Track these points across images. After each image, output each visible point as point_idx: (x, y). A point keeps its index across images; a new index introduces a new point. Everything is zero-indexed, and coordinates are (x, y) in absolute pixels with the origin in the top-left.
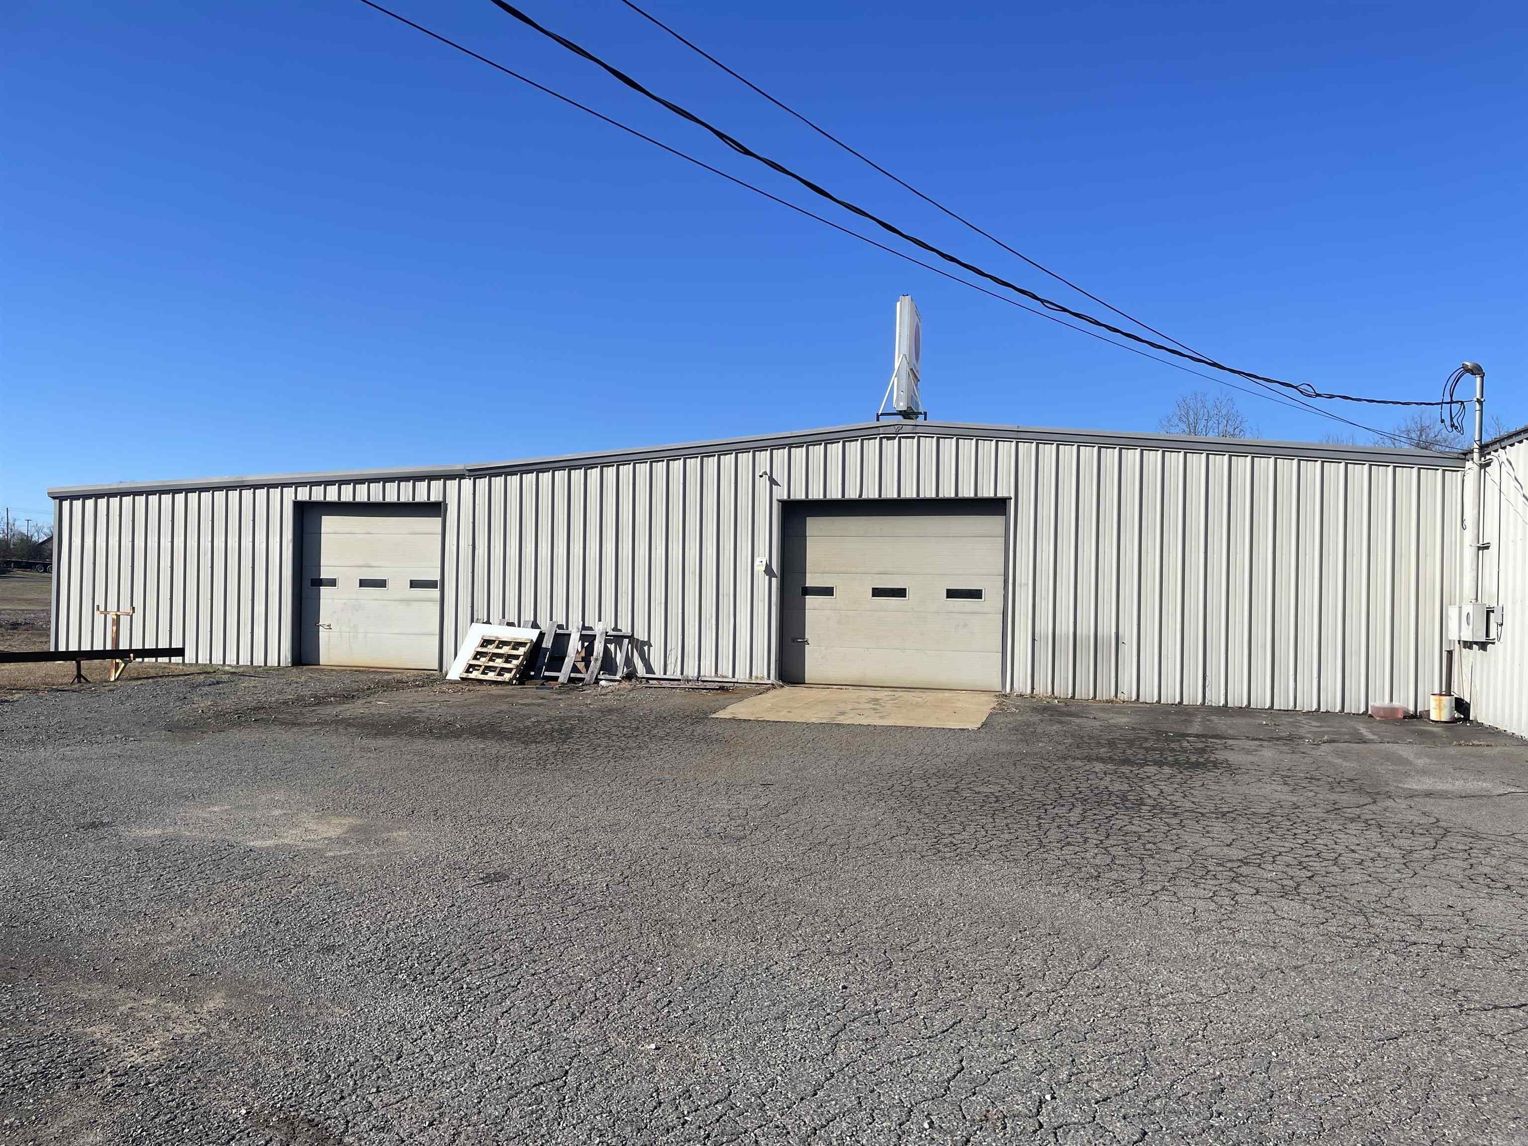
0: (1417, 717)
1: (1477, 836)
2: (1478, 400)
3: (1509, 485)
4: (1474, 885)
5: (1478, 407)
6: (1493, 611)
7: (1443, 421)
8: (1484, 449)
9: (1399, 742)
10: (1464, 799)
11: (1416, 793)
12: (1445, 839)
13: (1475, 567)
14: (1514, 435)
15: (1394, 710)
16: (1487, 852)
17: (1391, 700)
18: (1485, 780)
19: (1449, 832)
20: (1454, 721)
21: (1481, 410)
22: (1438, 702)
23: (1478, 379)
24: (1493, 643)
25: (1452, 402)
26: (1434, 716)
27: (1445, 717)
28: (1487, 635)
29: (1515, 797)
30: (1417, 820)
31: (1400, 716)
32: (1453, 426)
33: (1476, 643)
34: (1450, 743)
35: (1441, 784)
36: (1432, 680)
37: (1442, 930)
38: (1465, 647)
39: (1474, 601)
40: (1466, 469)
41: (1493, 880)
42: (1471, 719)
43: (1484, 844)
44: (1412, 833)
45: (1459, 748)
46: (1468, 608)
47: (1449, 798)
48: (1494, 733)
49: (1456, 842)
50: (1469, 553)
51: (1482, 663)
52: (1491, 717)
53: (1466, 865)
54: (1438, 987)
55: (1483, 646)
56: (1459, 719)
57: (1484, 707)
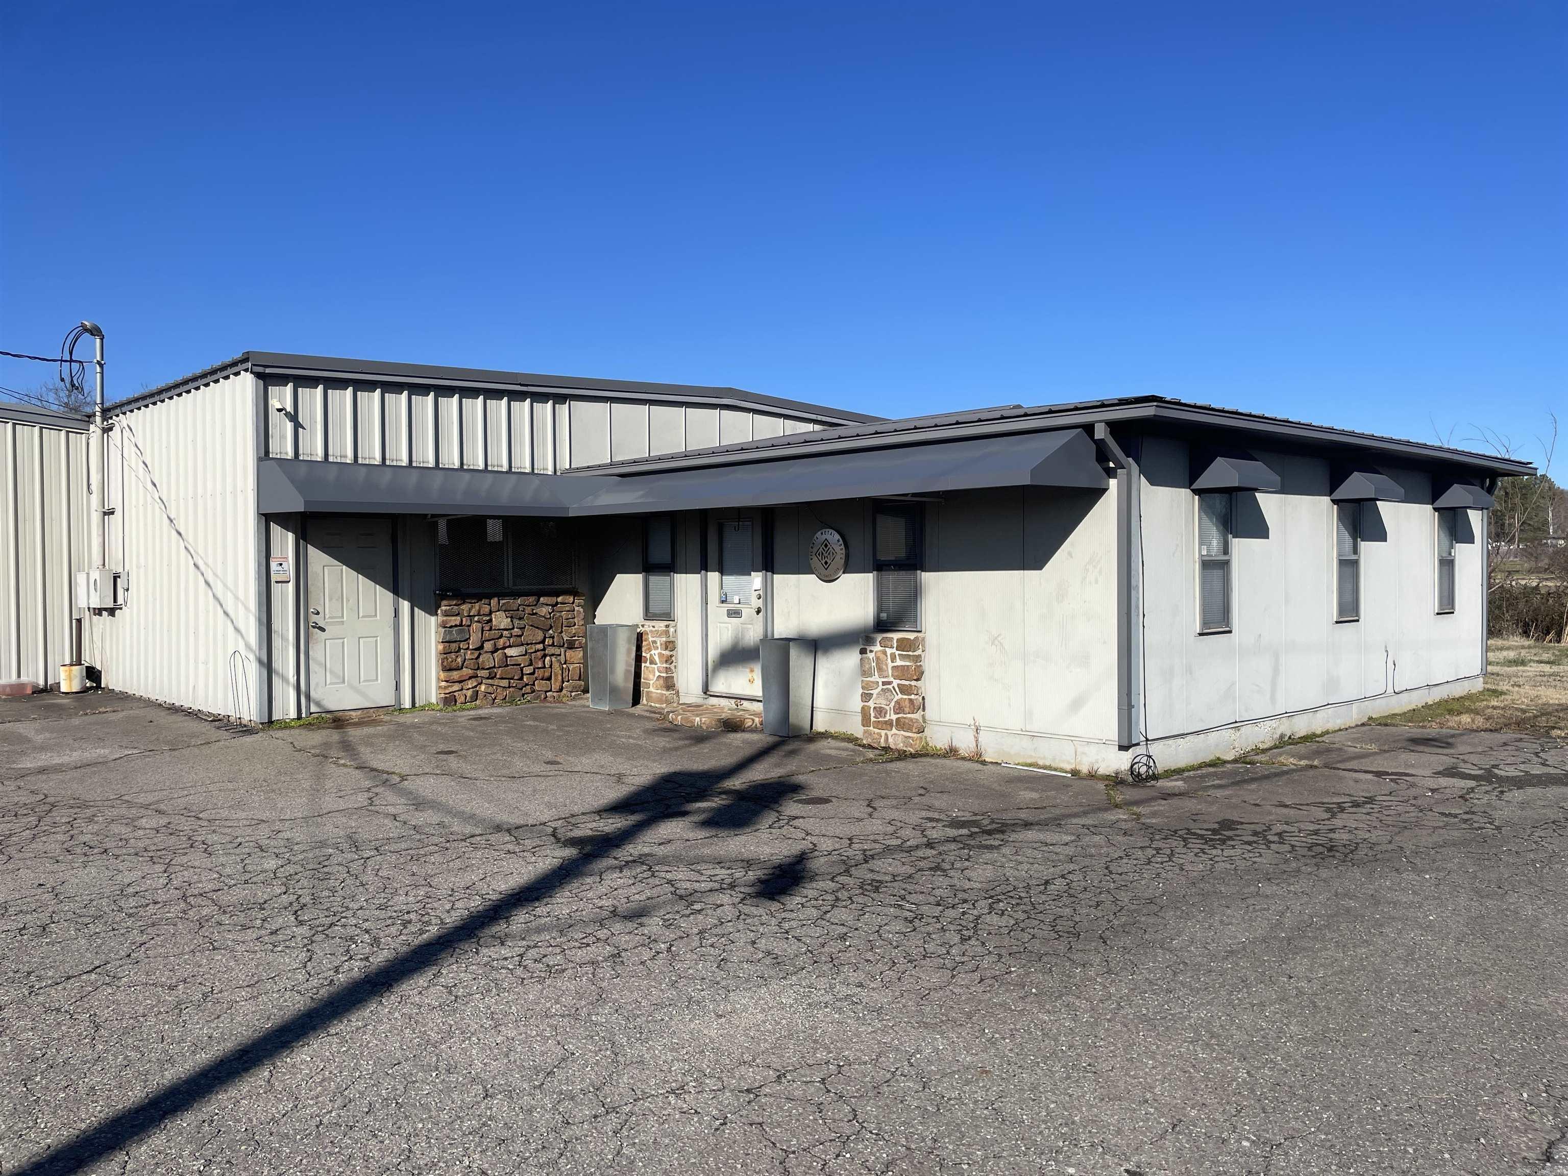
0: (49, 690)
1: (85, 805)
2: (98, 362)
3: (130, 451)
4: (70, 857)
5: (98, 369)
6: (119, 577)
7: (62, 380)
8: (107, 413)
9: (23, 719)
10: (78, 770)
11: (29, 772)
12: (49, 815)
13: (101, 532)
14: (132, 401)
15: (22, 686)
16: (91, 820)
17: (19, 676)
18: (103, 748)
19: (56, 806)
20: (85, 690)
21: (102, 373)
22: (67, 673)
23: (98, 341)
24: (121, 609)
25: (71, 361)
26: (64, 689)
27: (76, 687)
28: (115, 601)
29: (130, 759)
30: (23, 799)
31: (29, 691)
32: (73, 385)
33: (105, 609)
34: (76, 714)
35: (58, 758)
36: (63, 650)
37: (27, 913)
38: (95, 614)
39: (101, 567)
40: (91, 431)
41: (91, 848)
42: (102, 686)
43: (89, 812)
44: (16, 815)
45: (84, 718)
46: (95, 575)
47: (63, 771)
48: (124, 698)
49: (61, 816)
50: (96, 517)
51: (111, 628)
52: (121, 683)
53: (66, 837)
54: (11, 974)
55: (112, 612)
56: (91, 688)
57: (114, 673)
